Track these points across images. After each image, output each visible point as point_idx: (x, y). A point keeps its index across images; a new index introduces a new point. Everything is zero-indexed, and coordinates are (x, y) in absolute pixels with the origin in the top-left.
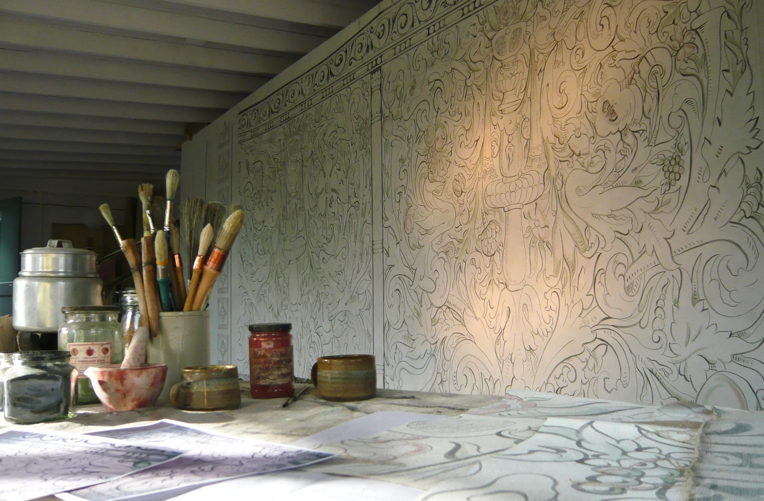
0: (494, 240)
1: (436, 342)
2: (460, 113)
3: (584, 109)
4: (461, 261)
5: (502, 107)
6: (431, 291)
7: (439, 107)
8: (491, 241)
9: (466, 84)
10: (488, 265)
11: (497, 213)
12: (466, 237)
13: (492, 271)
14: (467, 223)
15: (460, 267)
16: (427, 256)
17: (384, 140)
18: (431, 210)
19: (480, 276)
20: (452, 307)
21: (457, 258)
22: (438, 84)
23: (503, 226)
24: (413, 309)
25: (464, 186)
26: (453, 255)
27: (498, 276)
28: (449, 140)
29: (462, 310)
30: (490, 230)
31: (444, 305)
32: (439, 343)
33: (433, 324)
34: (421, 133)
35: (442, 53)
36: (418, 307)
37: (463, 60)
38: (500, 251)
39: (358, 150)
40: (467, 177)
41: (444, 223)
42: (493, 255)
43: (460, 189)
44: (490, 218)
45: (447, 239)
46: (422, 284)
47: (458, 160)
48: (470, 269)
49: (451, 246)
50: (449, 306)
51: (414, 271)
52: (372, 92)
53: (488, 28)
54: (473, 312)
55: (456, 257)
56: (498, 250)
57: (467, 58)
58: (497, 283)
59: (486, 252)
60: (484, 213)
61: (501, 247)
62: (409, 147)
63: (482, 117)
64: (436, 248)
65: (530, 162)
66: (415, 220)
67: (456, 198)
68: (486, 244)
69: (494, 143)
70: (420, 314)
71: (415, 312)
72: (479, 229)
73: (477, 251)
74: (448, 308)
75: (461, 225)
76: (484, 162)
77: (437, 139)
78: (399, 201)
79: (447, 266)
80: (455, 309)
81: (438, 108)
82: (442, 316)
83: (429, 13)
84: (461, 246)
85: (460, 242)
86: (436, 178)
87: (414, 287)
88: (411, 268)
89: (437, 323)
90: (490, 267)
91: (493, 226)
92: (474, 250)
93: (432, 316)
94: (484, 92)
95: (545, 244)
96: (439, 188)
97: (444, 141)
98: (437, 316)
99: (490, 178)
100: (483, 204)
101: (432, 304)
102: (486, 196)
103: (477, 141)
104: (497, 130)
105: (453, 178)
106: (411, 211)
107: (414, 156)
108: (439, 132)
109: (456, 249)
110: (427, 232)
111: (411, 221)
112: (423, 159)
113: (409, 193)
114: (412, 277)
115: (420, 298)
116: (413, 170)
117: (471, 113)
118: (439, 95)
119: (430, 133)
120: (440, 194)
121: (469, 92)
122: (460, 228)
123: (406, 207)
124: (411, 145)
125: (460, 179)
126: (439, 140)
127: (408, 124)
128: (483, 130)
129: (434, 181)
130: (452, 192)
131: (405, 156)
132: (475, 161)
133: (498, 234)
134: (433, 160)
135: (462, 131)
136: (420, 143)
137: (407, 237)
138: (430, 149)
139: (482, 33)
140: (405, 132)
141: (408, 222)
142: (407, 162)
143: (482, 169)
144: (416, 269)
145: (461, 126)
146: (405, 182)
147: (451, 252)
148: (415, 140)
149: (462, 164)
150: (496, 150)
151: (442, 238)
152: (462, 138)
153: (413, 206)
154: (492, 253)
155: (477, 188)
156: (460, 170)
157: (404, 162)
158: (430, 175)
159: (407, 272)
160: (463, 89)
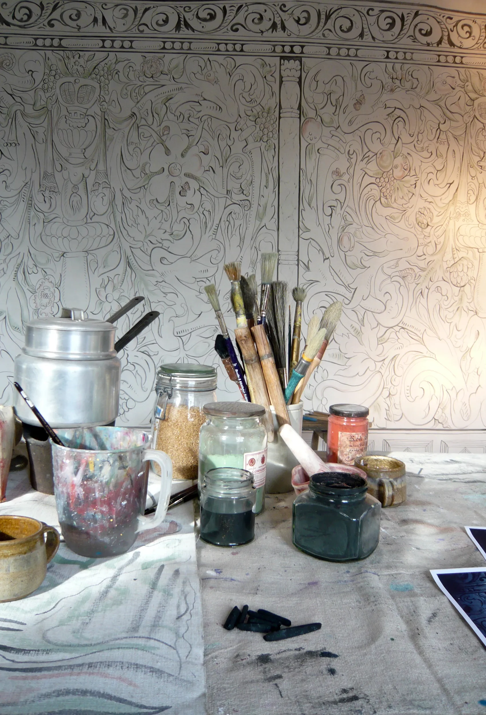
0: (465, 274)
1: (384, 360)
2: (430, 151)
4: (424, 287)
5: (482, 164)
6: (379, 312)
7: (401, 136)
8: (461, 274)
9: (439, 128)
10: (456, 294)
11: (470, 253)
12: (431, 266)
13: (461, 299)
14: (433, 254)
15: (421, 292)
16: (373, 278)
17: (304, 144)
18: (384, 234)
19: (446, 303)
20: (408, 328)
21: (418, 284)
22: (398, 112)
23: (476, 263)
24: (349, 328)
25: (431, 220)
26: (412, 281)
27: (468, 304)
28: (412, 173)
29: (422, 331)
30: (461, 265)
31: (397, 325)
32: (387, 362)
33: (379, 343)
34: (371, 154)
35: (408, 85)
36: (357, 326)
37: (436, 102)
38: (471, 284)
39: (250, 140)
40: (435, 213)
41: (401, 249)
43: (425, 222)
44: (461, 254)
45: (403, 265)
46: (365, 304)
47: (424, 195)
48: (435, 296)
49: (410, 272)
50: (404, 326)
51: (353, 291)
52: (281, 82)
53: (470, 88)
54: (436, 333)
55: (417, 283)
56: (469, 283)
57: (442, 104)
58: (466, 310)
59: (455, 283)
60: (455, 249)
61: (472, 281)
62: (351, 163)
64: (389, 271)
66: (356, 239)
67: (420, 229)
68: (455, 276)
69: (470, 192)
70: (361, 333)
71: (352, 331)
72: (448, 262)
73: (444, 280)
74: (403, 328)
75: (424, 255)
76: (458, 205)
77: (396, 167)
78: (331, 215)
79: (403, 290)
80: (413, 330)
81: (399, 137)
82: (393, 335)
83: (388, 36)
84: (423, 274)
85: (422, 270)
86: (392, 204)
89: (386, 342)
90: (459, 297)
91: (465, 262)
92: (441, 279)
93: (379, 336)
94: (461, 143)
96: (396, 215)
97: (406, 172)
98: (387, 335)
99: (464, 220)
100: (454, 241)
101: (379, 324)
102: (458, 235)
103: (451, 184)
104: (475, 181)
105: (417, 210)
106: (351, 229)
107: (359, 174)
108: (399, 161)
109: (418, 275)
110: (375, 254)
111: (350, 239)
112: (373, 180)
113: (348, 210)
114: (349, 295)
115: (361, 317)
116: (356, 187)
117: (444, 157)
118: (401, 124)
119: (385, 158)
120: (397, 221)
121: (443, 137)
122: (424, 257)
123: (343, 223)
124: (353, 161)
125: (425, 213)
126: (399, 168)
127: (349, 137)
128: (459, 176)
129: (388, 206)
130: (415, 222)
131: (343, 170)
132: (447, 201)
133: (470, 270)
134: (388, 186)
135: (432, 169)
136: (368, 163)
137: (342, 254)
138: (385, 174)
139: (463, 90)
140: (344, 145)
141: (345, 240)
142: (346, 177)
143: (455, 210)
144: (356, 289)
145: (430, 164)
146: (341, 197)
147: (409, 278)
148: (360, 158)
149: (430, 199)
150: (473, 198)
151: (397, 263)
152: (430, 176)
153: (355, 225)
154: (462, 285)
155: (447, 226)
156: (427, 205)
157: (341, 176)
158: (383, 200)
159: (342, 290)
160: (434, 131)
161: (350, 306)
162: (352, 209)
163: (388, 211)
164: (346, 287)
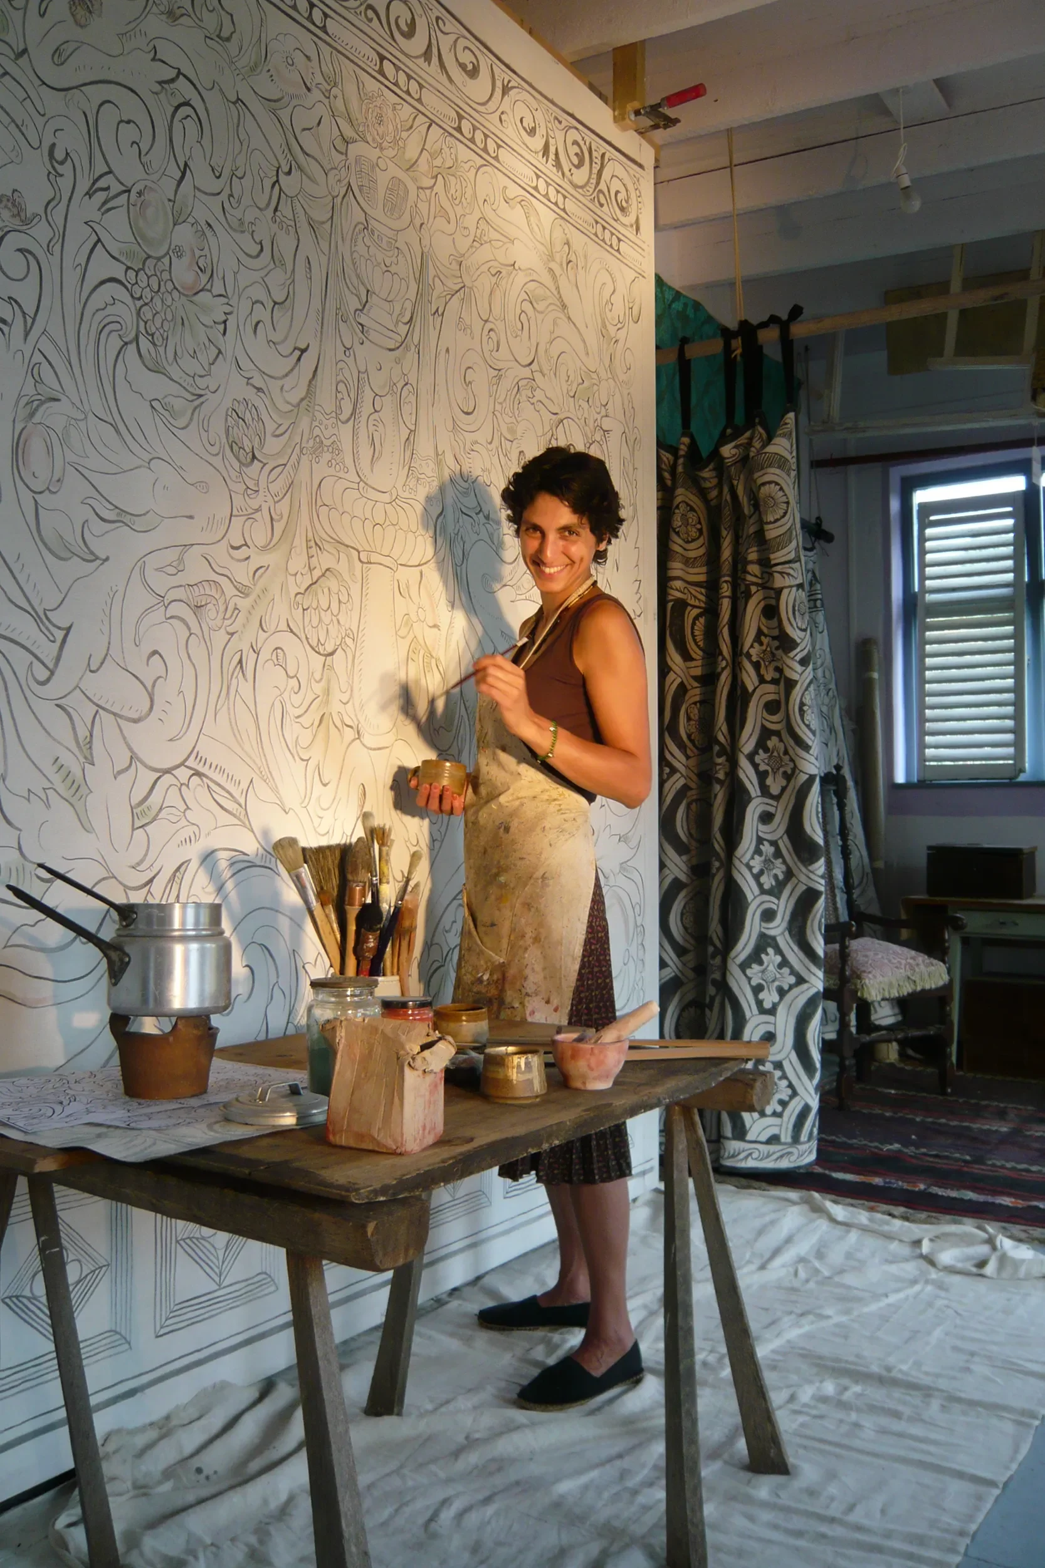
0: (334, 619)
1: (151, 881)
3: (496, 442)
4: (246, 648)
5: (363, 319)
6: (135, 716)
7: (190, 163)
9: (277, 181)
10: (317, 676)
11: (344, 558)
12: (261, 584)
13: (327, 691)
14: (265, 549)
15: (240, 662)
16: (118, 597)
18: (147, 457)
19: (297, 699)
20: (210, 773)
21: (232, 634)
24: (50, 771)
25: (262, 444)
26: (219, 622)
27: (341, 708)
29: (244, 785)
30: (326, 591)
31: (182, 764)
33: (138, 824)
34: (113, 184)
36: (72, 763)
38: (348, 650)
40: (270, 427)
41: (191, 517)
42: (332, 654)
43: (249, 445)
45: (196, 567)
46: (91, 684)
48: (270, 677)
49: (213, 593)
50: (200, 768)
51: (59, 635)
54: (275, 790)
55: (230, 630)
56: (341, 645)
58: (339, 724)
59: (315, 642)
60: (312, 543)
61: (349, 641)
62: (57, 190)
63: (316, 303)
64: (160, 583)
65: (412, 483)
66: (71, 457)
67: (236, 465)
68: (315, 622)
69: (341, 387)
70: (83, 790)
71: (57, 779)
72: (299, 575)
73: (292, 631)
74: (197, 774)
75: (246, 545)
76: (318, 415)
77: (179, 253)
79: (198, 651)
80: (222, 781)
81: (186, 165)
82: (173, 798)
84: (244, 603)
85: (244, 592)
86: (167, 368)
87: (53, 690)
88: (41, 619)
89: (154, 819)
90: (323, 683)
91: (332, 583)
92: (283, 625)
93: (137, 798)
94: (326, 245)
95: (433, 661)
96: (178, 404)
97: (204, 277)
98: (155, 799)
99: (330, 464)
100: (311, 521)
101: (134, 757)
102: (319, 503)
103: (303, 351)
104: (350, 362)
105: (228, 403)
106: (54, 416)
107: (78, 235)
108: (184, 235)
109: (231, 607)
110: (122, 518)
111: (50, 451)
112: (118, 272)
113: (45, 345)
114: (47, 651)
115: (83, 732)
116: (72, 278)
117: (289, 267)
118: (191, 126)
119: (150, 212)
120: (181, 422)
121: (285, 209)
122: (243, 552)
123: (29, 389)
124: (65, 184)
125: (248, 417)
126: (186, 260)
127: (53, 102)
128: (319, 335)
129: (157, 369)
130: (224, 440)
131: (34, 206)
132: (294, 398)
133: (343, 606)
134: (157, 301)
135: (263, 297)
136: (105, 208)
137: (26, 497)
138: (150, 263)
139: (326, 101)
140: (41, 122)
141: (36, 447)
142: (41, 231)
143: (311, 430)
144: (68, 630)
145: (257, 276)
146: (27, 295)
147: (211, 612)
148: (83, 185)
149: (258, 381)
150: (347, 408)
151: (181, 560)
152: (261, 313)
153: (64, 406)
154: (329, 649)
155: (296, 468)
156: (250, 394)
157: (27, 222)
158: (144, 343)
159: (27, 631)
160: (268, 184)
161: (51, 690)
162: (56, 345)
163: (155, 386)
164: (37, 619)
